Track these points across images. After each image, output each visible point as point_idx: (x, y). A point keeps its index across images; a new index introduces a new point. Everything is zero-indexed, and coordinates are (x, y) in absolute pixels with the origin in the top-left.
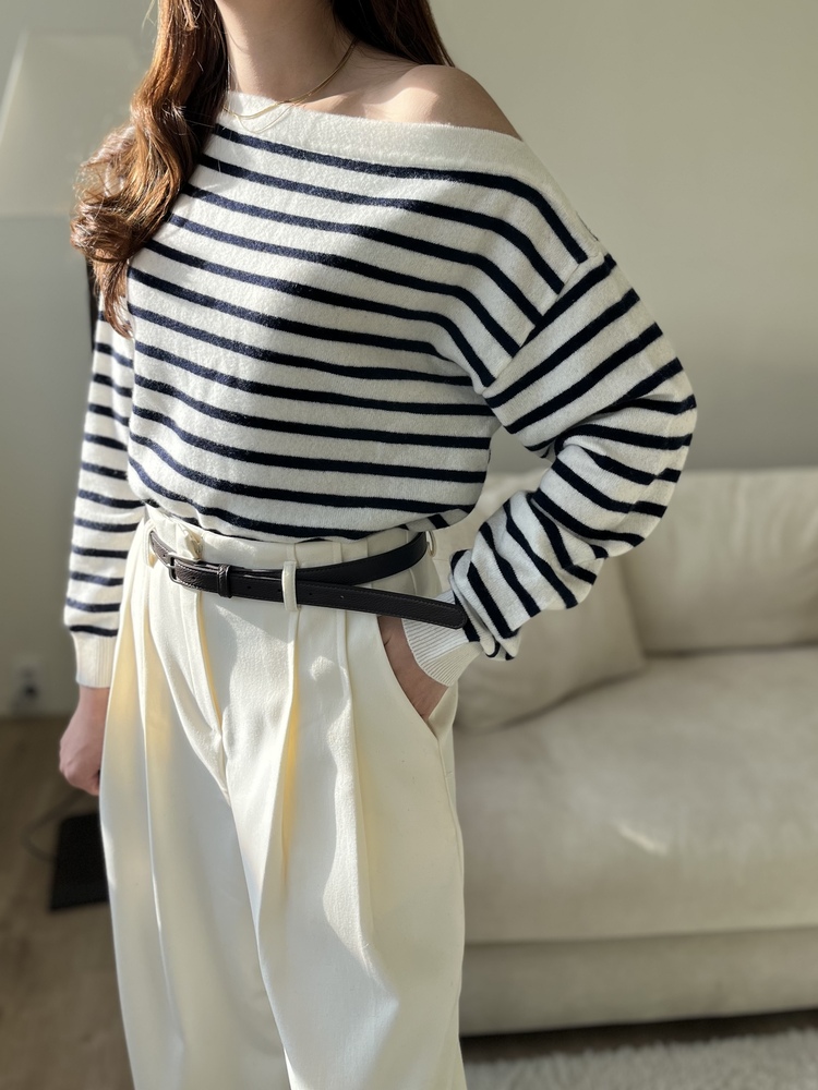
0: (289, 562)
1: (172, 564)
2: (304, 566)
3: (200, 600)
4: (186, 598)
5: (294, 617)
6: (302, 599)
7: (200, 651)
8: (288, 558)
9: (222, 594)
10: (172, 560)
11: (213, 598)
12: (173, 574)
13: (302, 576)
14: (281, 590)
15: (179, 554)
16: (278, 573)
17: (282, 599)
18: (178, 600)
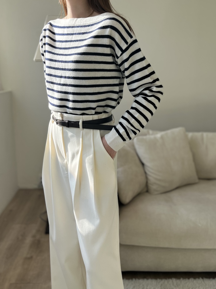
2: (84, 120)
3: (62, 128)
4: (59, 128)
5: (82, 132)
6: (84, 127)
7: (62, 140)
8: (81, 119)
9: (67, 127)
10: (57, 120)
11: (65, 129)
12: (57, 124)
13: (84, 122)
14: (79, 125)
16: (79, 122)
17: (79, 128)
18: (58, 129)
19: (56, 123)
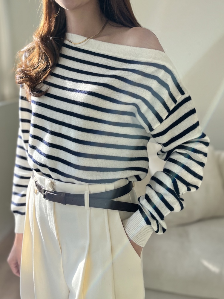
0: (87, 192)
1: (44, 193)
2: (92, 193)
3: (54, 205)
4: (48, 203)
5: (88, 212)
6: (91, 205)
7: (54, 225)
8: (86, 190)
9: (62, 204)
10: (44, 191)
11: (59, 205)
12: (45, 197)
14: (84, 201)
15: (46, 189)
16: (82, 196)
17: (84, 205)
18: (46, 206)
19: (42, 195)
